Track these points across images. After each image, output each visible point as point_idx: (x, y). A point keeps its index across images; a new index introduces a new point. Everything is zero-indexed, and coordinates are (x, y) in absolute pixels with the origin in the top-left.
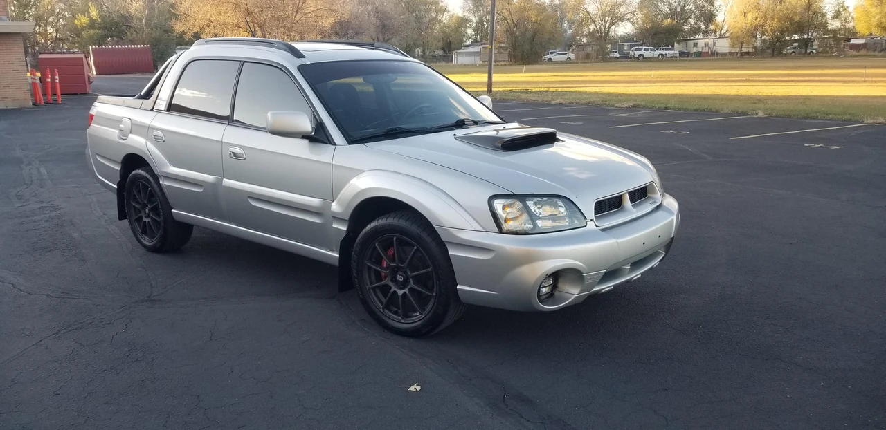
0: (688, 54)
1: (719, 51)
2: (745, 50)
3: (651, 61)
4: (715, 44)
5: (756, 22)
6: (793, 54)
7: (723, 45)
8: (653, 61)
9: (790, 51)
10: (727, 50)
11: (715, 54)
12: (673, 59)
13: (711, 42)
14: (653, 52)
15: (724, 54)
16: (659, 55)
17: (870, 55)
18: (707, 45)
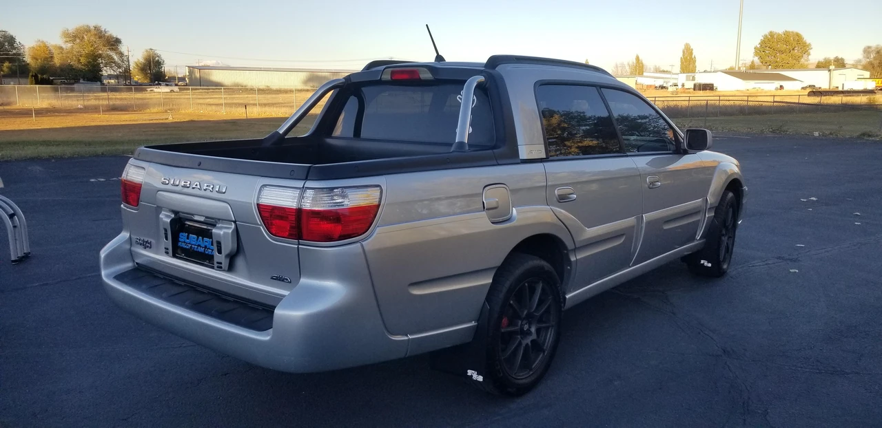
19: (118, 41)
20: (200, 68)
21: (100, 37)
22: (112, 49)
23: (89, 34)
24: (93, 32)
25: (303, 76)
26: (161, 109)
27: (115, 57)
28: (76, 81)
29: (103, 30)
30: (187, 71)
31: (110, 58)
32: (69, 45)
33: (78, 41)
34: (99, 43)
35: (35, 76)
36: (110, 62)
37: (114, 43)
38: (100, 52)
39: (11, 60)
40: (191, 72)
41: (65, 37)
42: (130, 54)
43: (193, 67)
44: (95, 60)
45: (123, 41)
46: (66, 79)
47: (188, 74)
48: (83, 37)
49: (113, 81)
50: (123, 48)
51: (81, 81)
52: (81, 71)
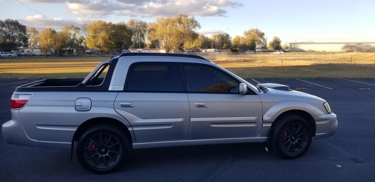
0: (21, 55)
1: (35, 54)
2: (47, 54)
3: (5, 58)
4: (32, 51)
5: (51, 43)
6: (68, 56)
7: (37, 52)
8: (6, 58)
9: (66, 54)
10: (39, 54)
11: (34, 55)
12: (14, 58)
13: (30, 50)
14: (5, 54)
15: (39, 55)
16: (9, 55)
17: (95, 56)
18: (29, 51)
19: (263, 34)
20: (294, 44)
21: (257, 33)
22: (261, 37)
23: (253, 32)
24: (255, 31)
25: (343, 45)
26: (261, 61)
27: (262, 40)
28: (246, 50)
29: (258, 30)
30: (289, 45)
31: (260, 41)
32: (246, 37)
33: (249, 35)
34: (256, 35)
35: (232, 49)
36: (260, 42)
37: (262, 35)
38: (257, 39)
39: (226, 43)
40: (291, 45)
41: (245, 34)
42: (267, 39)
43: (292, 43)
44: (254, 42)
45: (265, 34)
46: (243, 49)
47: (289, 46)
48: (251, 33)
49: (260, 50)
50: (265, 37)
51: (248, 50)
52: (248, 46)
